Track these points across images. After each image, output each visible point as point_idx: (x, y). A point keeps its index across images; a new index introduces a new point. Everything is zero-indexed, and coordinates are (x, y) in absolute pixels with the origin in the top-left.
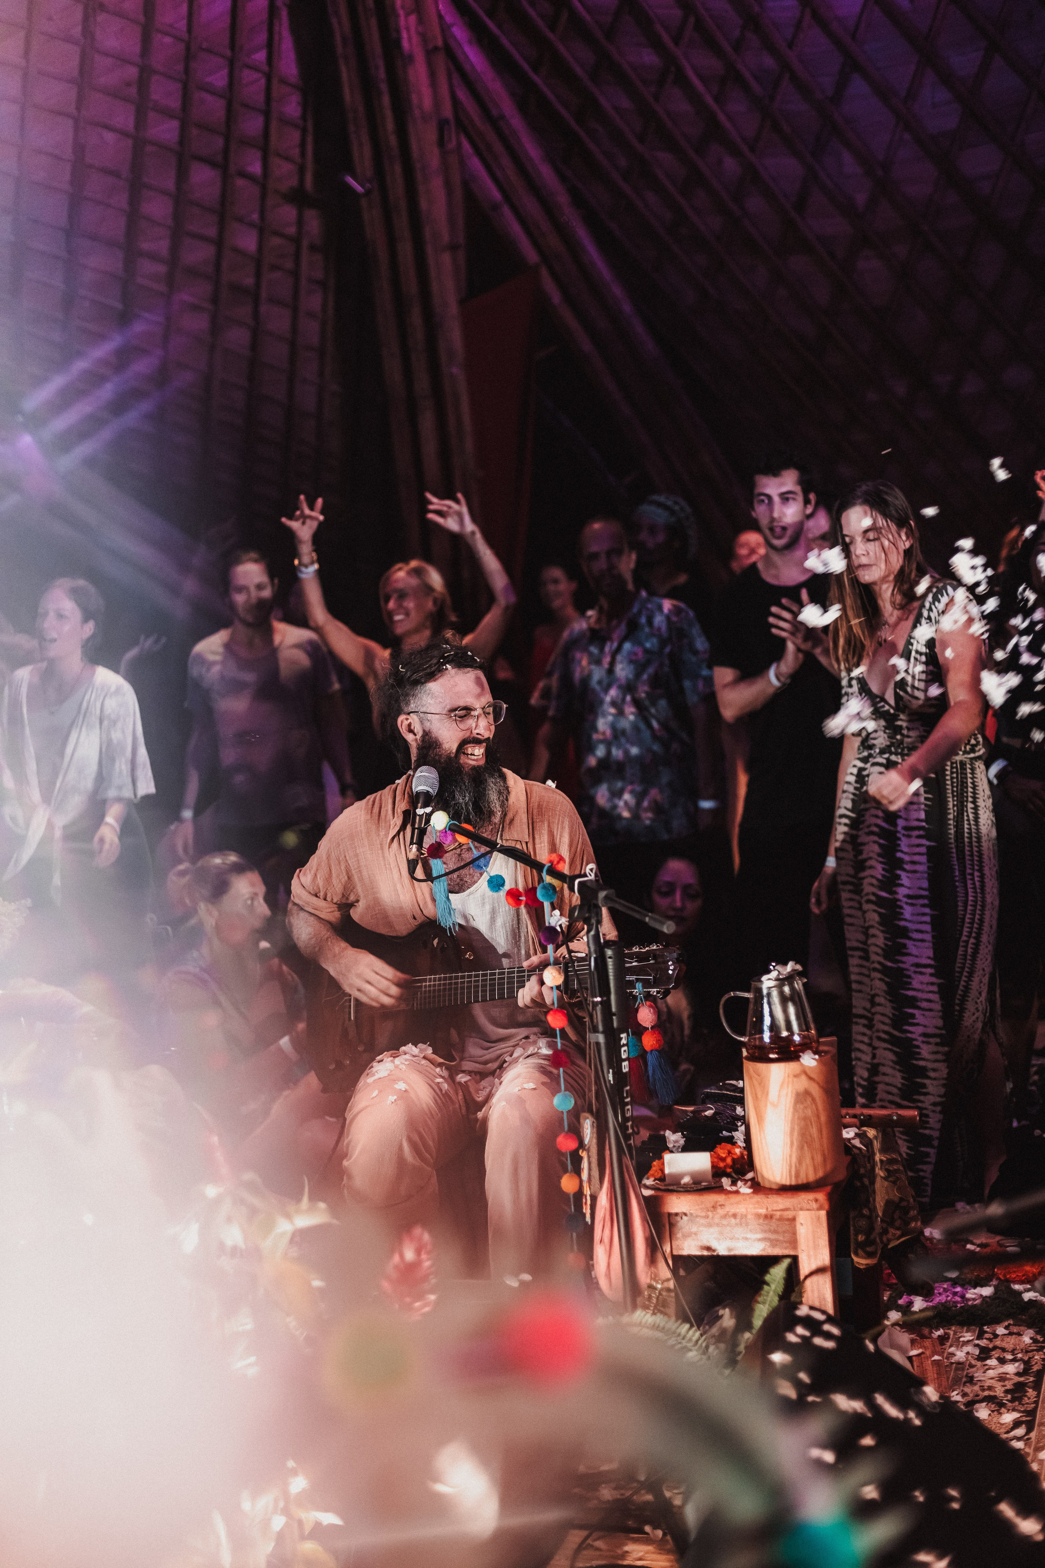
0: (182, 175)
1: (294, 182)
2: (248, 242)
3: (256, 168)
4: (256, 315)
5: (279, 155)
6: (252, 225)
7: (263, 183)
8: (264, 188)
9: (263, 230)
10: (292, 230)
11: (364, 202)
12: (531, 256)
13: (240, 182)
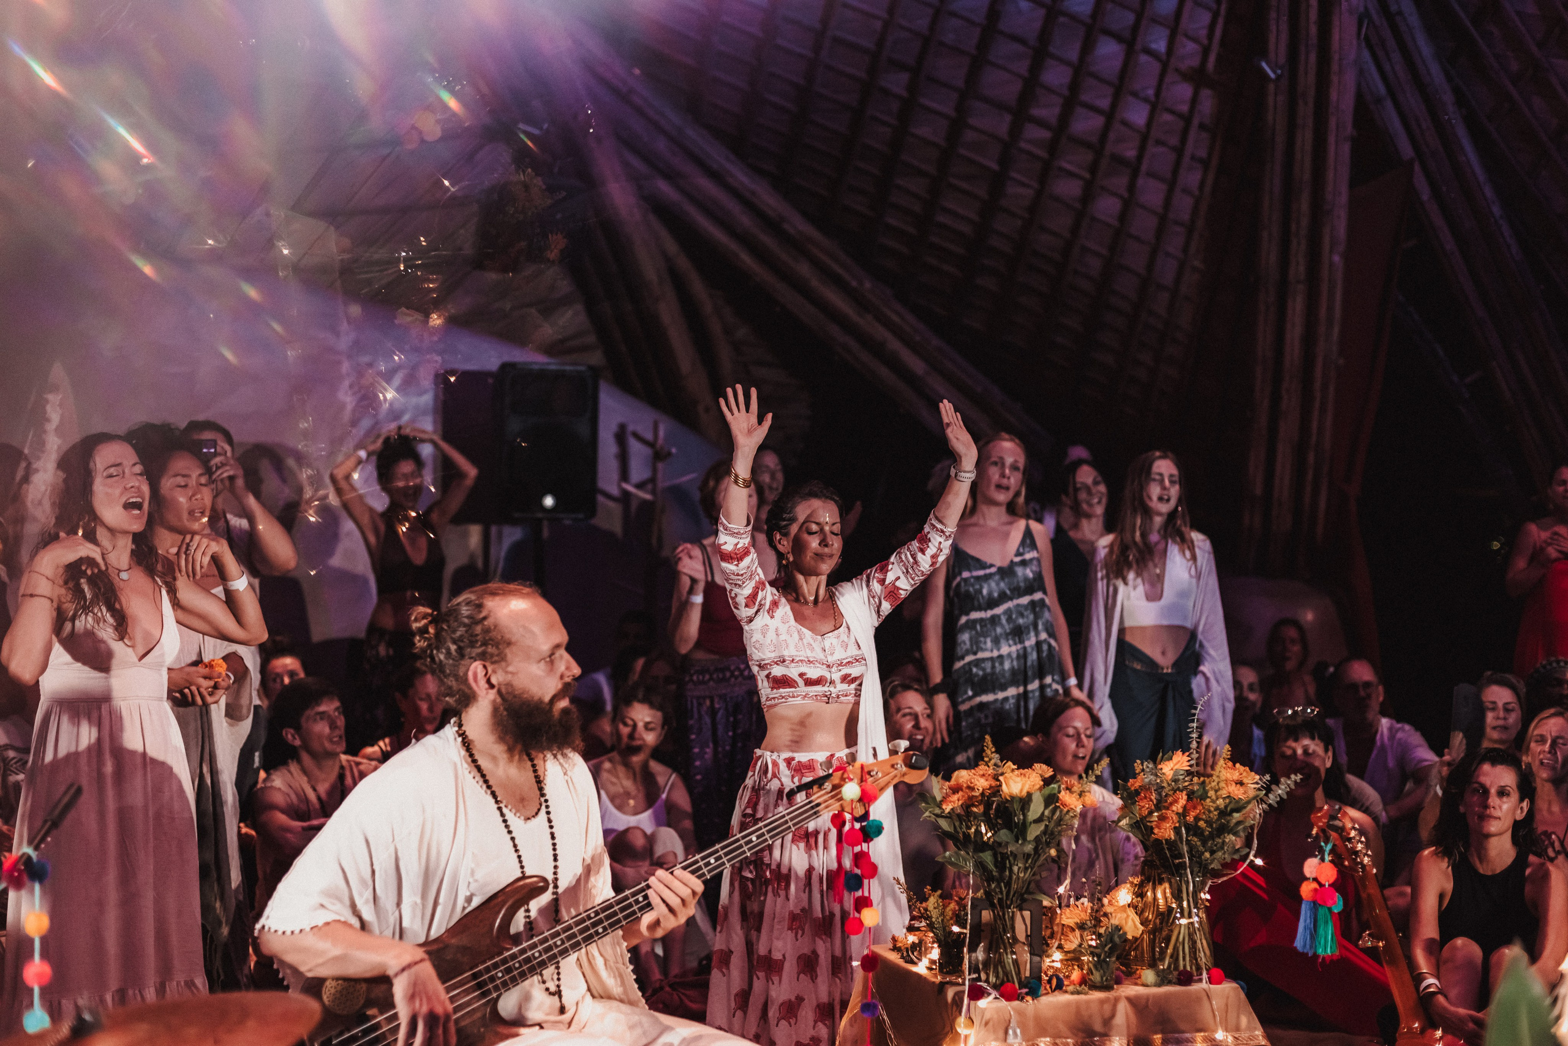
0: (1088, 47)
1: (1195, 62)
2: (1138, 115)
3: (1161, 46)
4: (1131, 187)
5: (1187, 36)
6: (1146, 100)
7: (1165, 62)
8: (1165, 66)
9: (1155, 107)
10: (1184, 108)
11: (1271, 87)
12: (1406, 150)
13: (1144, 58)
